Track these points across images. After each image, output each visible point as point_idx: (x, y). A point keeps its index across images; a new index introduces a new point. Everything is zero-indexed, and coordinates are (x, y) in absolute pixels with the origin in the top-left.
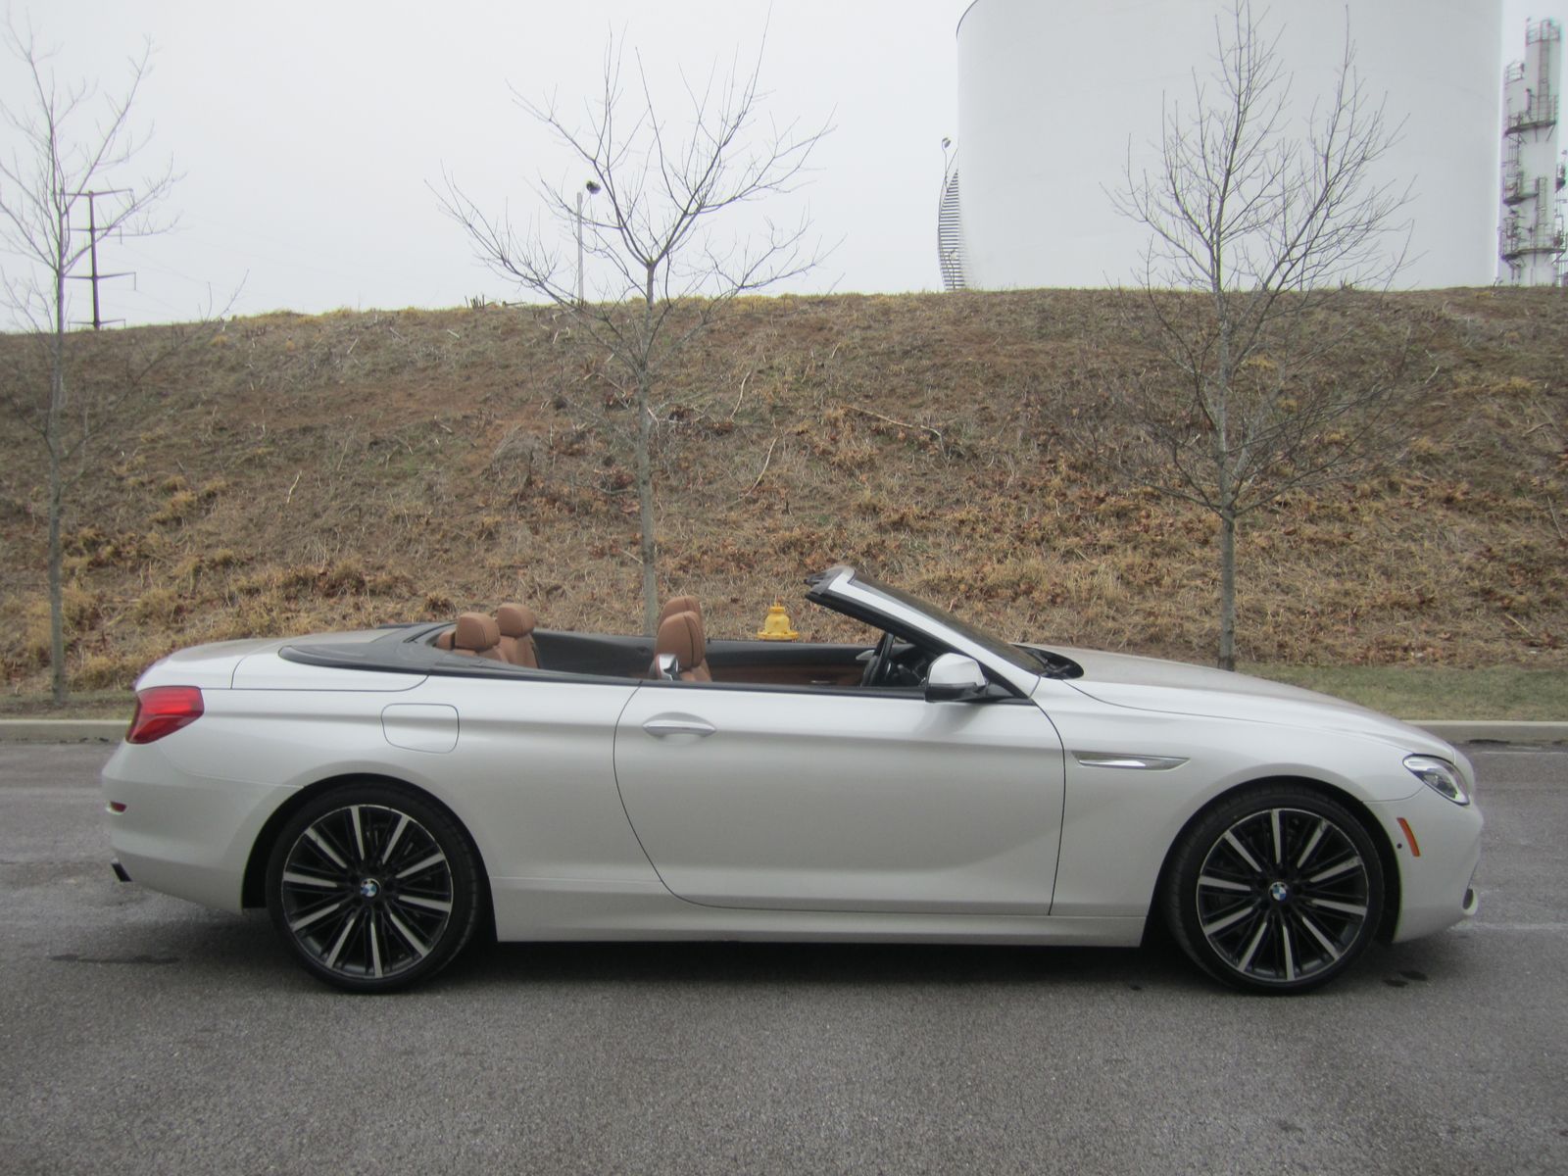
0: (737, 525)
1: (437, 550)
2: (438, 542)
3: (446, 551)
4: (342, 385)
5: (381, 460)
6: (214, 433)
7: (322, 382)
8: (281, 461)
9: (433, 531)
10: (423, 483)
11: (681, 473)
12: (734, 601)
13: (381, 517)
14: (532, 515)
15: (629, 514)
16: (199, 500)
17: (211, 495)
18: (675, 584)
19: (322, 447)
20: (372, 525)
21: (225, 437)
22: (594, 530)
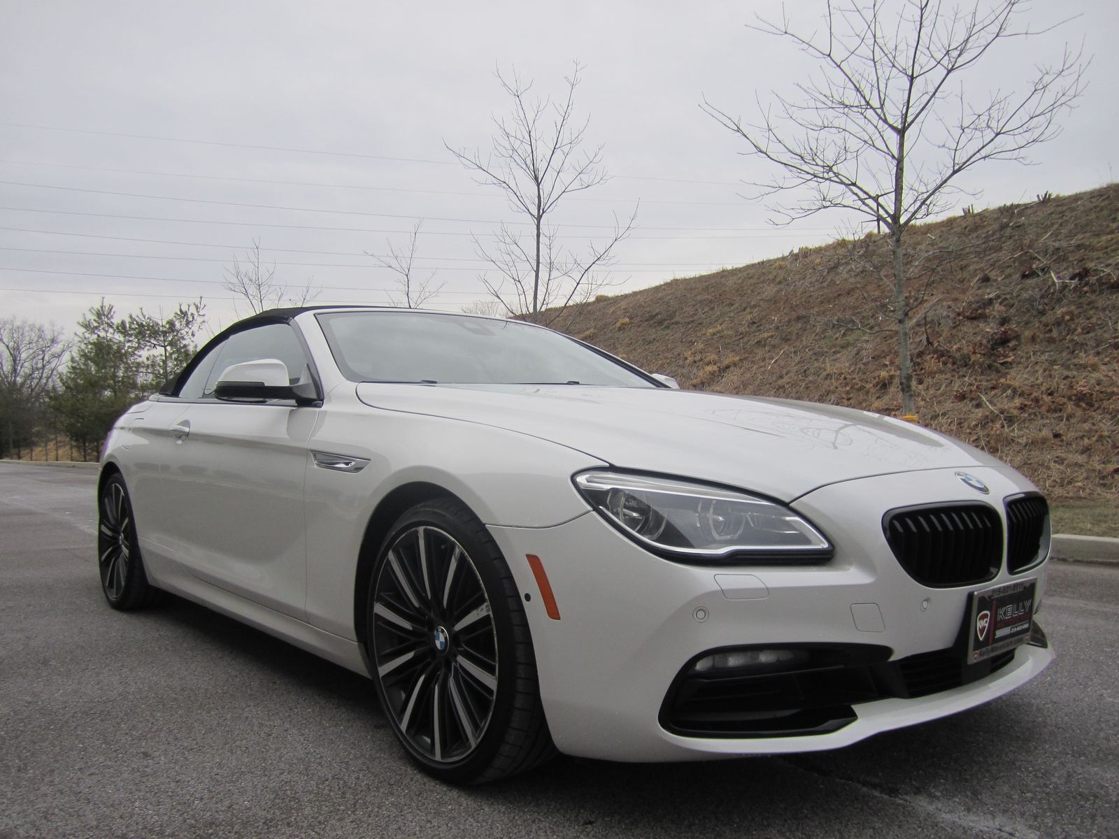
0: (1095, 368)
1: (843, 398)
2: (848, 393)
3: (849, 399)
4: (838, 285)
5: (838, 335)
6: (748, 326)
7: (825, 284)
8: (777, 341)
9: (847, 385)
10: (856, 349)
11: (1063, 326)
12: (1056, 436)
13: (819, 376)
14: (922, 369)
15: (1002, 364)
16: (719, 371)
17: (728, 367)
18: (1010, 421)
19: (805, 330)
20: (811, 382)
21: (754, 328)
22: (966, 379)
